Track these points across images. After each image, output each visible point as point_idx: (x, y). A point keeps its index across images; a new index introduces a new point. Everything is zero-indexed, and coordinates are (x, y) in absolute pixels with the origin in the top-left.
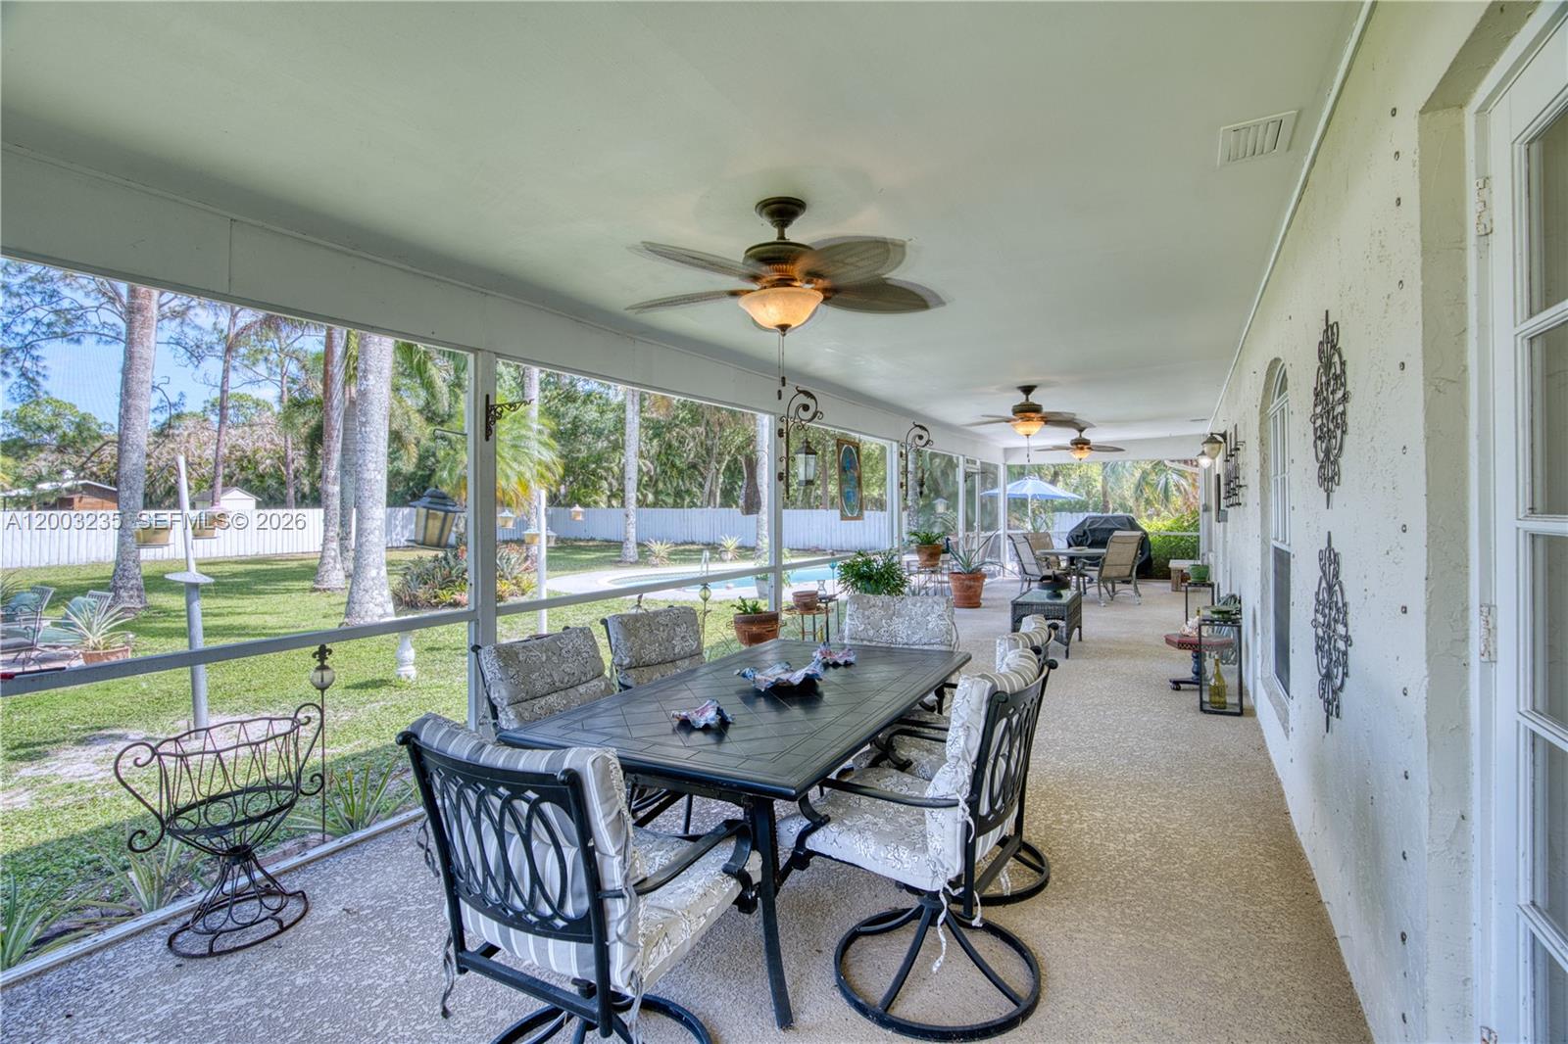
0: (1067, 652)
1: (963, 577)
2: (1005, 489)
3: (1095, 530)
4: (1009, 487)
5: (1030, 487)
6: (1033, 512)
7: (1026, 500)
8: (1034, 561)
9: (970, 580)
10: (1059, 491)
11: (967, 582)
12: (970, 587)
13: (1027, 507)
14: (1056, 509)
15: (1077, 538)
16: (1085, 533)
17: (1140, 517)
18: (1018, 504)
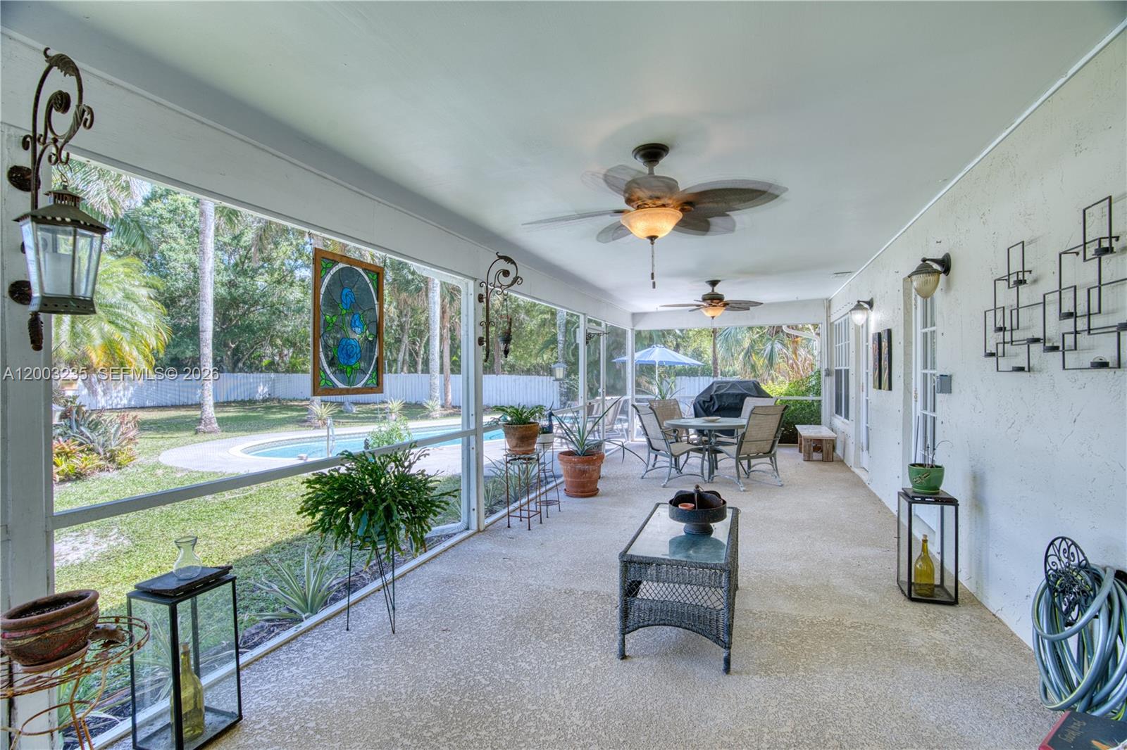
0: (727, 661)
1: (574, 459)
2: (632, 357)
3: (722, 395)
4: (637, 355)
5: (658, 354)
6: (660, 376)
7: (654, 366)
8: (661, 436)
9: (583, 462)
10: (682, 358)
11: (579, 466)
12: (584, 472)
13: (655, 372)
14: (678, 374)
15: (706, 406)
16: (711, 398)
17: (765, 381)
18: (646, 369)
